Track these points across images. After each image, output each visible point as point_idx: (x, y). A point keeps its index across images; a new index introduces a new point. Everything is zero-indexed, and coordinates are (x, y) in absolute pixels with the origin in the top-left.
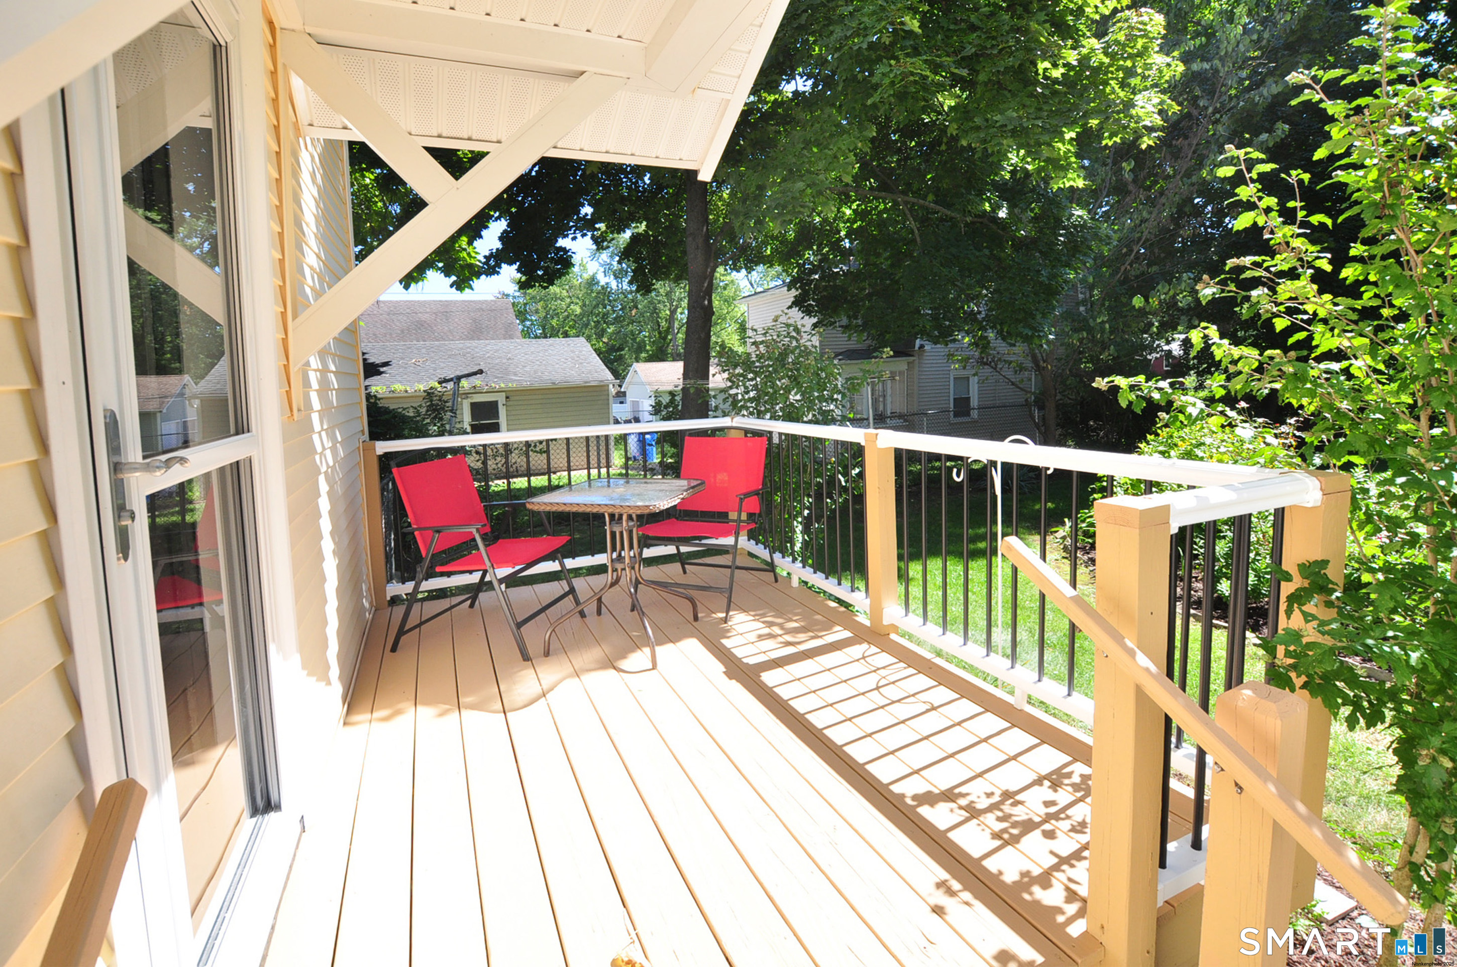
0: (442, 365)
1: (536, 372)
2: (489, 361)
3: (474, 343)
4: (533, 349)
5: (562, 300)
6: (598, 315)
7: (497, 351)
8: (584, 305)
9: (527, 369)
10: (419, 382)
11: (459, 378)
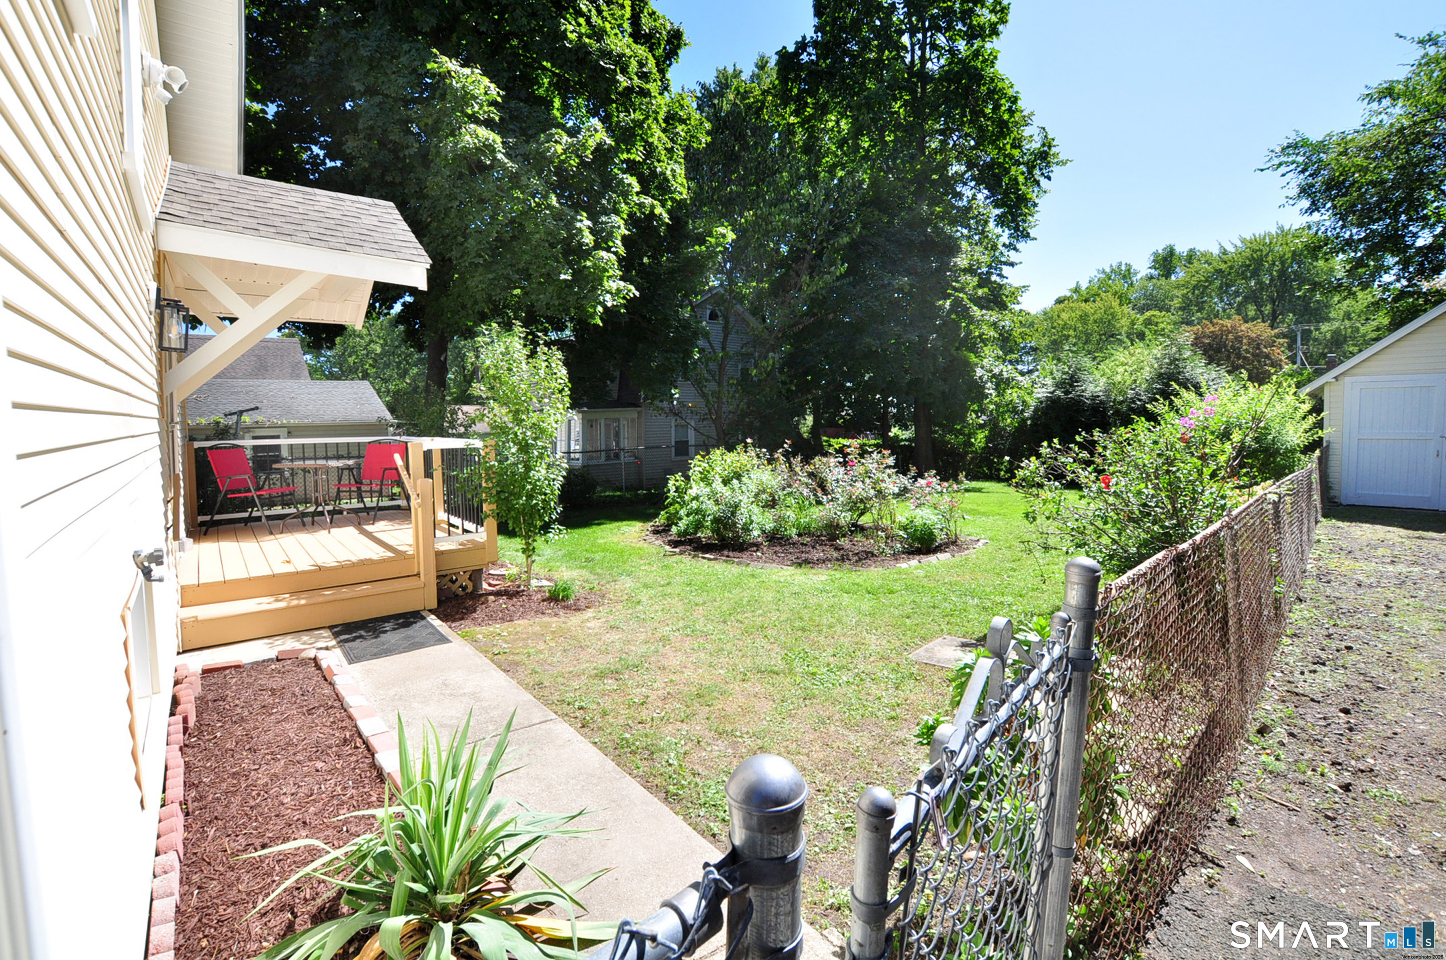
0: (224, 401)
1: (318, 410)
2: (272, 399)
3: (257, 382)
4: (316, 390)
5: (361, 337)
6: (400, 355)
7: (280, 390)
8: (386, 344)
9: (310, 407)
10: (200, 416)
11: (241, 413)
